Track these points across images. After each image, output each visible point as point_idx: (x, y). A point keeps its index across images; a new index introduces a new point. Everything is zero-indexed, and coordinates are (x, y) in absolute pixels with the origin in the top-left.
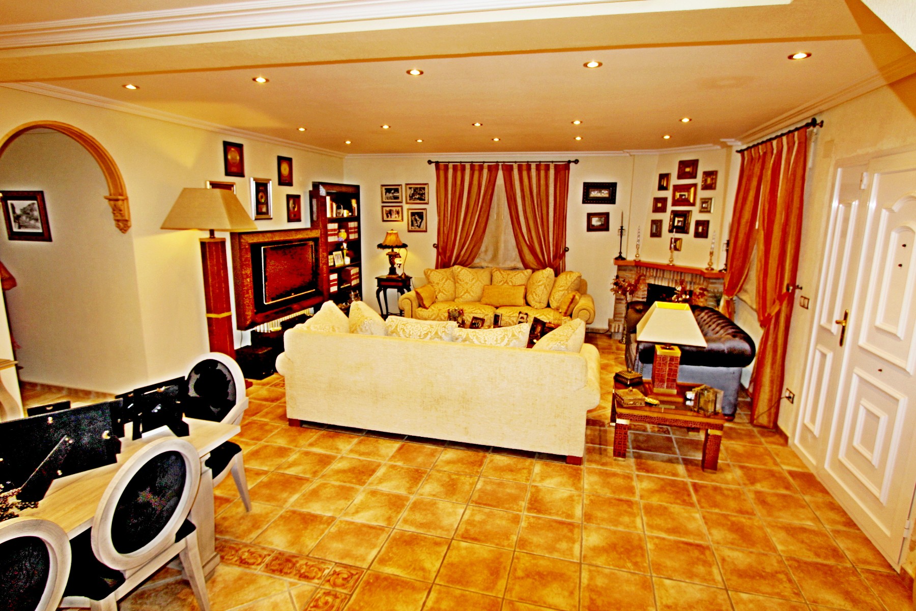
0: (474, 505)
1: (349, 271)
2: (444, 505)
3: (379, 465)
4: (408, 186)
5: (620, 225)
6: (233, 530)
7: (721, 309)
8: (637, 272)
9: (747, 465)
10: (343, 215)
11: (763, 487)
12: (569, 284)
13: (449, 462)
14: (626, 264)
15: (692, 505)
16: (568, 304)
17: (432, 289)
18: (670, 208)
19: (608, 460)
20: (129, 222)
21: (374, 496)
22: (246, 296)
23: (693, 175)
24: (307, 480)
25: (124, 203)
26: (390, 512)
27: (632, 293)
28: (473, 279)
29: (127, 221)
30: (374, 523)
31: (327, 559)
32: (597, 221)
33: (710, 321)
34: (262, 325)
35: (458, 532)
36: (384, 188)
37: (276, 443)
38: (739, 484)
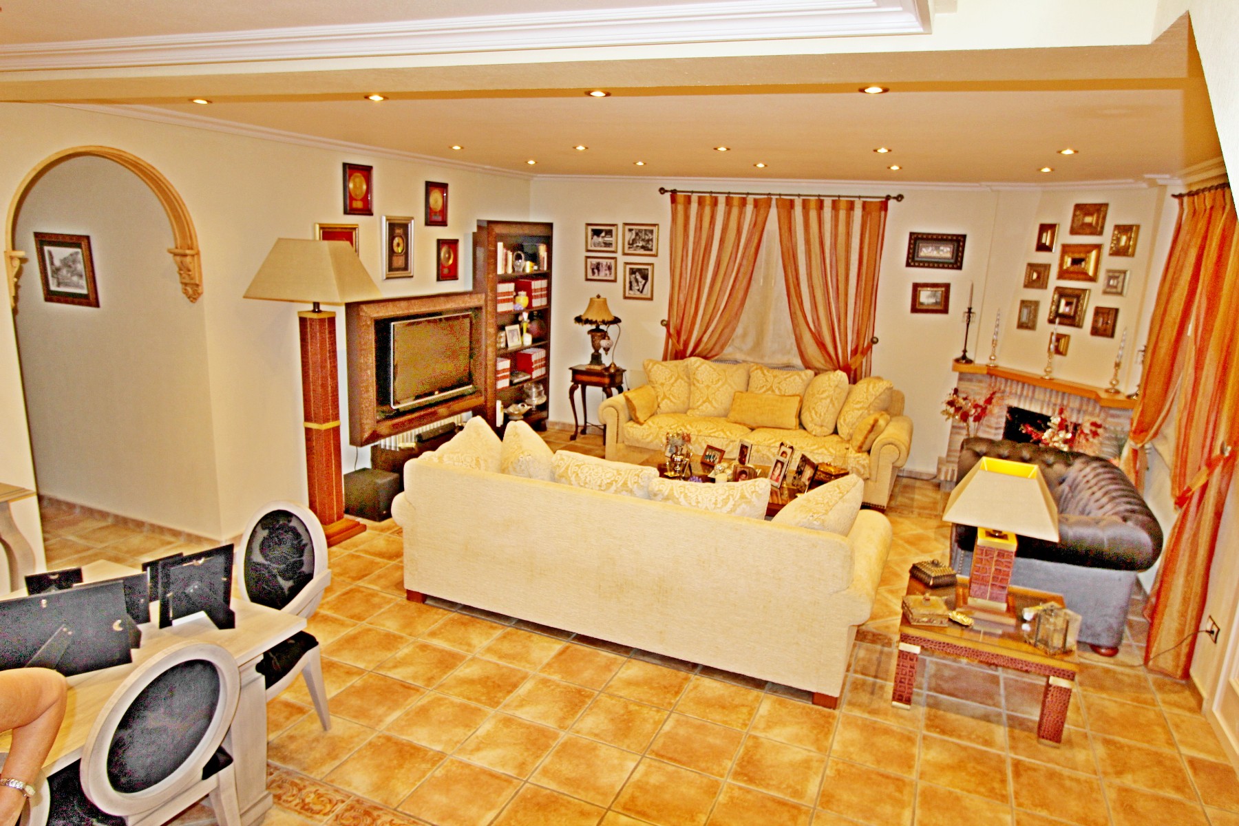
0: (654, 757)
1: (530, 356)
2: (609, 753)
3: (524, 678)
4: (628, 227)
5: (967, 305)
6: (300, 756)
7: (1122, 463)
8: (990, 385)
9: (1117, 738)
10: (524, 270)
11: (1135, 781)
12: (871, 399)
13: (629, 683)
14: (971, 371)
15: (1004, 798)
16: (866, 432)
17: (653, 393)
18: (1054, 282)
19: (883, 705)
20: (200, 288)
21: (508, 727)
22: (365, 396)
23: (1097, 230)
24: (417, 690)
25: (193, 260)
26: (526, 754)
27: (978, 419)
28: (718, 380)
29: (197, 285)
30: (499, 770)
31: (421, 817)
32: (929, 297)
33: (1096, 484)
34: (388, 439)
35: (619, 798)
36: (590, 228)
37: (384, 625)
38: (1095, 773)
